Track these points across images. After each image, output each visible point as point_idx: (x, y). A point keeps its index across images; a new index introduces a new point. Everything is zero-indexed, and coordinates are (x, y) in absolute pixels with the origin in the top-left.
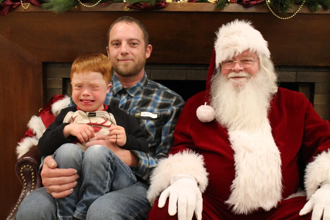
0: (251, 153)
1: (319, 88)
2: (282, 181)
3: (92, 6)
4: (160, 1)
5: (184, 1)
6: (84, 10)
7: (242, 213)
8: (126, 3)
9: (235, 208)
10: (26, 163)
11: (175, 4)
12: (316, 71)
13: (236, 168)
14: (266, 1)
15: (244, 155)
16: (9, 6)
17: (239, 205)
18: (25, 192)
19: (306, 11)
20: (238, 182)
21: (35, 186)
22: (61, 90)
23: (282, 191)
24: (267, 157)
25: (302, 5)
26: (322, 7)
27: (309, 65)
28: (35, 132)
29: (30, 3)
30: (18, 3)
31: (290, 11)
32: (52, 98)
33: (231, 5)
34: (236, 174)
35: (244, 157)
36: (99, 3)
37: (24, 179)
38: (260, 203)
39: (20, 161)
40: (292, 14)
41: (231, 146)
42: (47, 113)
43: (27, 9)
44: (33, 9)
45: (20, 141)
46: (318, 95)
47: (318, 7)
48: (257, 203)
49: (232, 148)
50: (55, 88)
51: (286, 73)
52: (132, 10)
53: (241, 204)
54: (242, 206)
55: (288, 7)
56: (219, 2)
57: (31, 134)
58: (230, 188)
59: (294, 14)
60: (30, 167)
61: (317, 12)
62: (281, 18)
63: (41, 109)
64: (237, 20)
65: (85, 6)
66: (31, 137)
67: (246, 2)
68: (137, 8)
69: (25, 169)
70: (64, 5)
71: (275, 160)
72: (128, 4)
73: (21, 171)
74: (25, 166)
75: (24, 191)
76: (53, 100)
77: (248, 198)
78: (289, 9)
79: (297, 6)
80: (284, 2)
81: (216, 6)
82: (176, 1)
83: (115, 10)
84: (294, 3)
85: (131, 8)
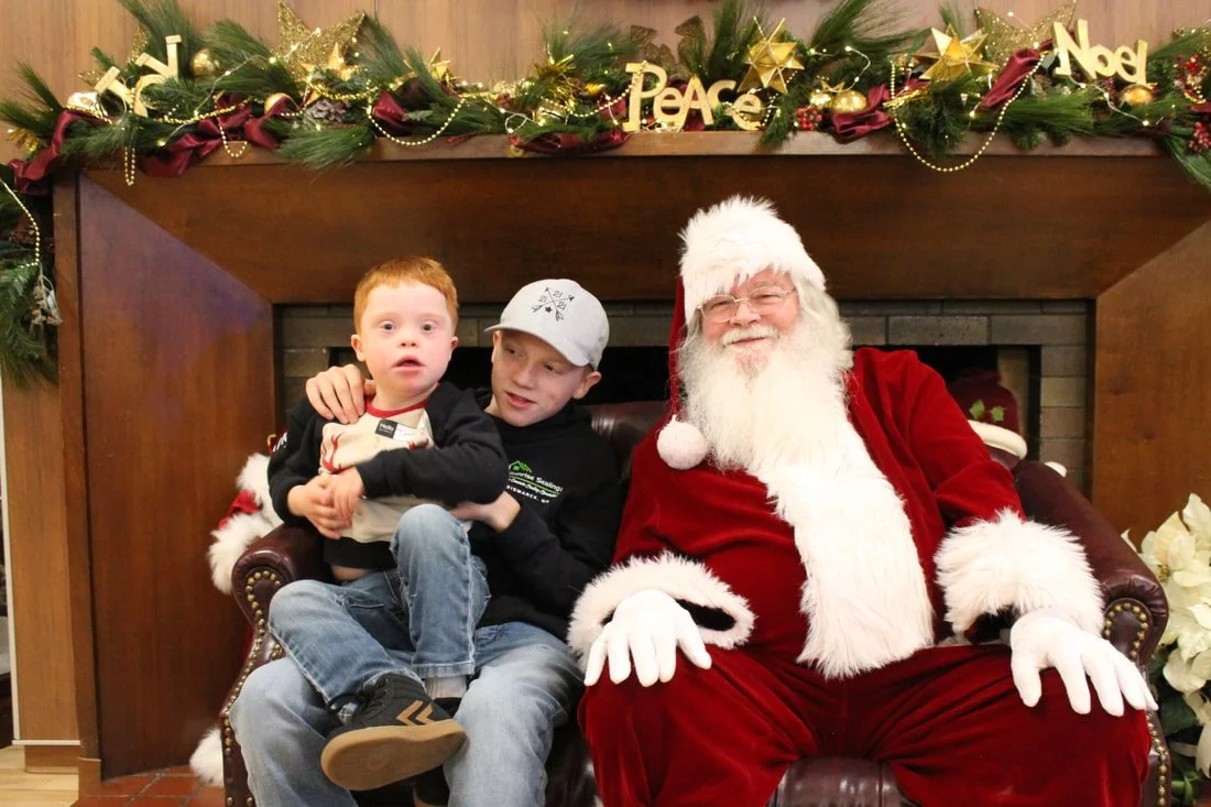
3: (420, 143)
4: (608, 129)
5: (674, 128)
6: (394, 154)
8: (515, 138)
10: (261, 565)
11: (648, 135)
12: (1044, 313)
14: (898, 125)
16: (191, 152)
18: (261, 643)
19: (1005, 148)
25: (993, 134)
26: (1049, 137)
27: (1022, 296)
28: (261, 498)
29: (249, 142)
30: (213, 143)
31: (962, 149)
33: (802, 136)
36: (438, 136)
37: (258, 608)
43: (241, 157)
44: (254, 157)
45: (216, 527)
46: (1053, 380)
47: (1036, 137)
51: (960, 321)
52: (531, 154)
55: (955, 138)
56: (770, 128)
57: (250, 506)
59: (968, 157)
60: (273, 576)
61: (1036, 152)
62: (939, 169)
65: (400, 144)
66: (249, 513)
67: (843, 127)
68: (543, 149)
69: (259, 582)
72: (519, 139)
73: (249, 587)
74: (258, 575)
75: (260, 640)
78: (959, 144)
79: (980, 136)
81: (761, 141)
82: (652, 128)
83: (481, 155)
84: (972, 129)
85: (526, 148)
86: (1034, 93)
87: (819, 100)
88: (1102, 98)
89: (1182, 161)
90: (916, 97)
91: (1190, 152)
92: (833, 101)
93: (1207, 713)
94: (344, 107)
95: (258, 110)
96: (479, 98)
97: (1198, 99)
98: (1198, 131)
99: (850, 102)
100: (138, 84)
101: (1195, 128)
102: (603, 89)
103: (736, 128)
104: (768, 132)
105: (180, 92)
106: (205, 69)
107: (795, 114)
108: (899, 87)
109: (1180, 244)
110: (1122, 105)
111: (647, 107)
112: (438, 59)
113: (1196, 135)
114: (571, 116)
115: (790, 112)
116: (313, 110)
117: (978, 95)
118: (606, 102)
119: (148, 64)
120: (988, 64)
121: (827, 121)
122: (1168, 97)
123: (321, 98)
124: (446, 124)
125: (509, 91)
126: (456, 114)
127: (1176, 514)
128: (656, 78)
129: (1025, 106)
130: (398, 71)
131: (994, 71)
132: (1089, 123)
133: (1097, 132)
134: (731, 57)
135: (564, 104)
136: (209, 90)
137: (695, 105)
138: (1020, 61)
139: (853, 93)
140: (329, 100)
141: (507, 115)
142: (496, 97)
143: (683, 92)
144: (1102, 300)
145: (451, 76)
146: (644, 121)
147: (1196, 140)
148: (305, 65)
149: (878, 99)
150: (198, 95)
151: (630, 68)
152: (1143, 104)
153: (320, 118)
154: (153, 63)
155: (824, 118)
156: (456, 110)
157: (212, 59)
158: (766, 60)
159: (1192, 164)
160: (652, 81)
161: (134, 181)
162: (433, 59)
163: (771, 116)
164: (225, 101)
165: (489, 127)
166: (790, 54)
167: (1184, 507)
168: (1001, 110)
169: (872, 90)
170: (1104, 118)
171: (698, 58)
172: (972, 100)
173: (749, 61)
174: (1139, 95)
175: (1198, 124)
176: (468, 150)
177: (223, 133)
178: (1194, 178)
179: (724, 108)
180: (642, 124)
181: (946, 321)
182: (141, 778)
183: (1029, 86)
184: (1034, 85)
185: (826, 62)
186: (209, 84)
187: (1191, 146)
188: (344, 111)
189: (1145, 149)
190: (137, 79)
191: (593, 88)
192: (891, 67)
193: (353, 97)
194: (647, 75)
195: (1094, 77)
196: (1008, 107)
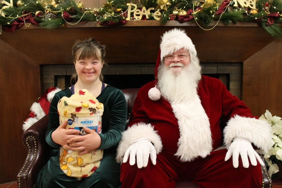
0: (189, 119)
1: (232, 77)
2: (212, 136)
3: (75, 24)
4: (122, 20)
5: (139, 19)
6: (69, 27)
7: (186, 161)
8: (98, 21)
9: (182, 158)
10: (30, 134)
11: (133, 21)
12: (230, 66)
13: (180, 130)
14: (195, 18)
15: (185, 121)
16: (16, 26)
17: (185, 155)
19: (222, 25)
20: (183, 140)
21: (37, 151)
22: (54, 84)
23: (212, 143)
24: (200, 121)
25: (219, 21)
26: (232, 22)
27: (225, 62)
28: (36, 113)
29: (31, 23)
30: (22, 23)
31: (211, 25)
32: (47, 90)
33: (171, 21)
34: (180, 134)
35: (184, 122)
36: (79, 22)
37: (29, 146)
38: (198, 153)
39: (26, 134)
40: (212, 27)
41: (175, 116)
42: (44, 100)
43: (29, 27)
44: (33, 27)
45: (25, 121)
46: (233, 82)
47: (229, 22)
48: (196, 153)
49: (176, 117)
50: (49, 82)
51: (210, 68)
52: (103, 26)
53: (186, 155)
54: (187, 156)
55: (209, 22)
56: (163, 19)
57: (33, 115)
58: (177, 145)
59: (213, 27)
60: (33, 137)
61: (229, 25)
62: (205, 30)
63: (40, 98)
64: (176, 28)
65: (70, 24)
66: (33, 117)
67: (181, 19)
68: (106, 25)
69: (29, 139)
70: (55, 23)
71: (206, 123)
72: (100, 22)
73: (26, 140)
74: (29, 137)
75: (29, 155)
76: (48, 91)
77: (190, 150)
78: (210, 23)
79: (216, 21)
80: (206, 19)
81: (161, 23)
82: (133, 19)
83: (90, 26)
84: (214, 20)
85: (102, 25)
86: (228, 11)
87: (175, 12)
88: (245, 12)
89: (265, 28)
90: (199, 11)
91: (267, 26)
92: (179, 13)
93: (271, 163)
94: (55, 14)
95: (33, 15)
96: (90, 12)
97: (268, 13)
98: (269, 20)
99: (183, 13)
100: (2, 8)
101: (268, 20)
102: (121, 10)
103: (154, 19)
104: (162, 20)
105: (13, 10)
106: (20, 5)
107: (169, 16)
108: (195, 9)
109: (263, 49)
110: (250, 13)
111: (132, 14)
112: (80, 2)
113: (268, 21)
114: (113, 17)
115: (168, 15)
116: (47, 15)
117: (215, 11)
118: (121, 13)
119: (5, 3)
120: (217, 4)
121: (177, 18)
122: (261, 12)
123: (50, 12)
124: (81, 19)
125: (97, 11)
126: (84, 16)
127: (263, 115)
128: (134, 7)
129: (226, 14)
130: (69, 5)
131: (219, 6)
132: (242, 18)
133: (244, 21)
134: (153, 2)
135: (111, 14)
136: (21, 10)
137: (144, 14)
138: (225, 3)
139: (184, 11)
140: (51, 13)
141: (96, 16)
142: (93, 12)
143: (141, 11)
144: (245, 63)
145: (83, 7)
146: (131, 18)
147: (268, 23)
148: (45, 4)
149: (190, 12)
150: (18, 11)
151: (128, 4)
152: (255, 14)
153: (49, 17)
154: (6, 3)
155: (176, 17)
156: (83, 15)
157: (22, 2)
158: (162, 2)
159: (267, 28)
160: (133, 8)
161: (1, 33)
162: (78, 3)
163: (163, 16)
164: (25, 13)
165: (92, 19)
166: (168, 1)
167: (265, 113)
168: (221, 15)
169: (189, 10)
170: (246, 17)
171: (145, 2)
172: (213, 13)
173: (158, 3)
174: (254, 11)
175: (269, 19)
176: (87, 25)
177: (24, 21)
178: (268, 32)
179: (151, 14)
180: (131, 19)
181: (207, 68)
182: (7, 184)
183: (227, 9)
184: (229, 9)
185: (177, 3)
186: (21, 8)
187: (267, 24)
188: (55, 15)
189: (255, 25)
190: (2, 7)
191: (119, 10)
192: (193, 4)
193: (57, 12)
194: (132, 6)
195: (243, 7)
196: (222, 14)
